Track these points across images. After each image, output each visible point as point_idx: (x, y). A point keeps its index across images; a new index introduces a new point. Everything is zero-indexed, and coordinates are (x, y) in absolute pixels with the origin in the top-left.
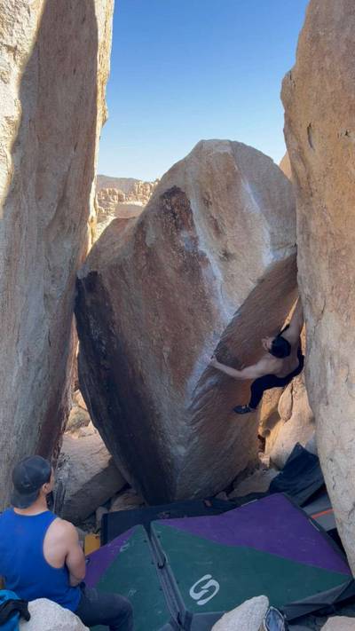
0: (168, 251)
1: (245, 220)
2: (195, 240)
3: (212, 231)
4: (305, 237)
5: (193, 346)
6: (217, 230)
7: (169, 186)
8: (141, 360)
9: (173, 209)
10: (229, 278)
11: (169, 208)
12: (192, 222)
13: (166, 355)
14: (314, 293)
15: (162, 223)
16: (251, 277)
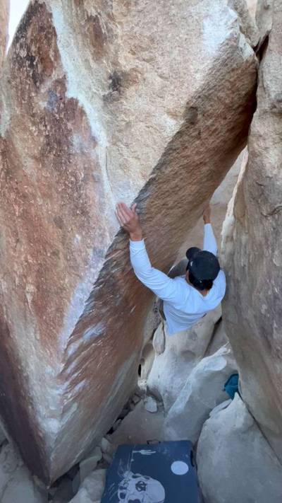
0: (26, 129)
5: (64, 279)
6: (99, 39)
8: (6, 306)
9: (29, 50)
10: (119, 133)
11: (24, 53)
12: (56, 51)
13: (29, 298)
15: (17, 87)
16: (171, 106)
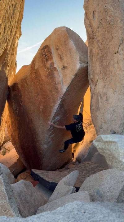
0: (43, 69)
1: (71, 53)
2: (53, 64)
3: (59, 59)
4: (91, 57)
5: (51, 104)
6: (61, 59)
7: (44, 45)
8: (32, 114)
9: (45, 53)
10: (65, 76)
11: (44, 53)
12: (52, 57)
13: (41, 110)
14: (94, 76)
15: (41, 60)
16: (73, 74)
